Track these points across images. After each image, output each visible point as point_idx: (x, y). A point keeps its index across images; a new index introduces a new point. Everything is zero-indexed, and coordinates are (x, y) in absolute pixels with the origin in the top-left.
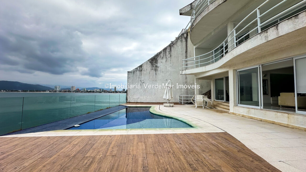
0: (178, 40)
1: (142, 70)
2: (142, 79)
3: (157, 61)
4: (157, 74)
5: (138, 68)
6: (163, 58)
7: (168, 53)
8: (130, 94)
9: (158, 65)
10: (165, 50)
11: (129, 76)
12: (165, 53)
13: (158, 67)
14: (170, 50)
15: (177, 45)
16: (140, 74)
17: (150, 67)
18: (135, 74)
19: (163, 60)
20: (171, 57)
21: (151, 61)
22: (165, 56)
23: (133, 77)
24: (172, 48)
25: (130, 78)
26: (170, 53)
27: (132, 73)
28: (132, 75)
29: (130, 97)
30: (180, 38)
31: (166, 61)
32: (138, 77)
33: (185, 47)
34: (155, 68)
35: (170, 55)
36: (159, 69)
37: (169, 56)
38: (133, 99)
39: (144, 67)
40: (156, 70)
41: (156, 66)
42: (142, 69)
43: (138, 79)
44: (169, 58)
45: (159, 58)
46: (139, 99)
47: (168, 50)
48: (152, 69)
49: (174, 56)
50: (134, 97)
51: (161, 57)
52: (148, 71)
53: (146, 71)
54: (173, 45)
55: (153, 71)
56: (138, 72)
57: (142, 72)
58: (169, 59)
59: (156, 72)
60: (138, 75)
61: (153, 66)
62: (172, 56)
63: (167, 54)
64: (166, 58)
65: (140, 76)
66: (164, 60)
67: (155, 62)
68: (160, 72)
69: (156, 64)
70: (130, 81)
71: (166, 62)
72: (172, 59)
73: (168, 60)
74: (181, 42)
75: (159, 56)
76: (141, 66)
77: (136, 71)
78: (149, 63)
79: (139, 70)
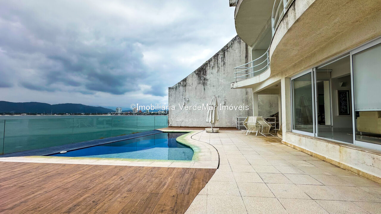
0: (235, 41)
1: (186, 85)
2: (187, 96)
3: (206, 72)
4: (205, 89)
5: (182, 83)
6: (214, 67)
7: (221, 61)
8: (172, 116)
9: (208, 77)
10: (216, 56)
11: (170, 94)
12: (216, 61)
13: (207, 80)
14: (223, 57)
15: (233, 48)
16: (184, 91)
17: (197, 81)
18: (177, 90)
19: (214, 70)
20: (225, 65)
22: (216, 65)
23: (175, 94)
24: (226, 53)
25: (171, 95)
26: (224, 59)
27: (174, 89)
28: (174, 92)
29: (173, 120)
30: (237, 38)
31: (218, 71)
33: (245, 49)
34: (203, 81)
35: (223, 63)
36: (208, 83)
37: (223, 65)
39: (189, 81)
40: (204, 84)
41: (205, 79)
43: (181, 97)
45: (208, 68)
46: (183, 123)
47: (220, 56)
48: (200, 83)
49: (229, 63)
50: (177, 120)
51: (211, 67)
52: (194, 86)
54: (227, 49)
55: (200, 85)
56: (181, 88)
57: (187, 87)
58: (223, 68)
59: (204, 87)
60: (182, 92)
61: (201, 79)
62: (226, 63)
64: (218, 67)
65: (184, 93)
66: (215, 70)
67: (203, 74)
68: (210, 87)
69: (204, 76)
70: (172, 99)
71: (217, 72)
72: (226, 68)
73: (220, 70)
74: (239, 44)
75: (209, 65)
76: (185, 80)
77: (179, 86)
78: (196, 76)
79: (183, 85)
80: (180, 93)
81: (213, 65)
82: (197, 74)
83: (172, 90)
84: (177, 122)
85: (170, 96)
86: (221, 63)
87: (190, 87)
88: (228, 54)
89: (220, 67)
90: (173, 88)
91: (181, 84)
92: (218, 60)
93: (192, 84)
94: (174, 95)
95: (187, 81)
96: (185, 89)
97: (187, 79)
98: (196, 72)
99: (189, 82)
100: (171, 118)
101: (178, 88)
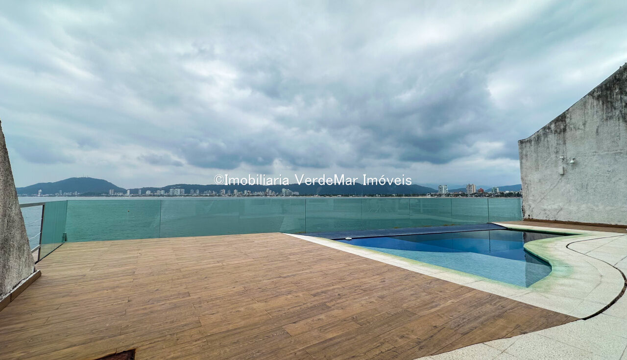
1: (565, 130)
2: (569, 155)
5: (553, 126)
8: (531, 198)
11: (524, 152)
16: (561, 142)
17: (600, 113)
18: (541, 144)
21: (599, 93)
23: (536, 152)
25: (526, 155)
27: (533, 142)
28: (533, 148)
29: (533, 206)
32: (553, 150)
34: (621, 111)
38: (543, 212)
39: (575, 119)
42: (565, 126)
43: (553, 156)
46: (562, 212)
48: (611, 118)
50: (545, 207)
52: (591, 127)
53: (582, 127)
55: (611, 123)
56: (552, 138)
57: (568, 133)
60: (555, 145)
61: (612, 106)
65: (561, 147)
70: (528, 164)
76: (562, 118)
77: (544, 134)
78: (595, 103)
79: (556, 131)
80: (548, 148)
82: (598, 98)
83: (528, 144)
84: (545, 210)
85: (524, 157)
87: (578, 133)
90: (530, 141)
91: (549, 128)
93: (584, 124)
94: (534, 155)
95: (568, 120)
96: (564, 137)
97: (568, 116)
98: (596, 94)
99: (573, 121)
100: (528, 202)
101: (543, 139)
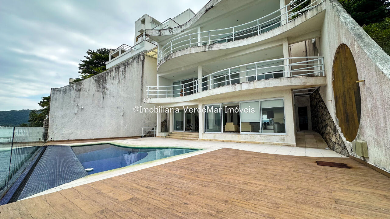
0: (134, 60)
1: (80, 90)
2: (81, 103)
3: (106, 81)
4: (105, 98)
5: (74, 86)
6: (115, 78)
7: (121, 74)
8: (55, 127)
9: (108, 86)
10: (117, 68)
12: (117, 72)
13: (107, 89)
14: (123, 70)
15: (132, 66)
16: (77, 96)
17: (95, 88)
18: (67, 94)
19: (114, 80)
20: (125, 79)
21: (96, 78)
22: (117, 76)
23: (63, 98)
24: (126, 68)
25: (56, 99)
26: (124, 73)
27: (62, 92)
28: (61, 95)
29: (55, 132)
30: (136, 59)
31: (119, 82)
32: (73, 99)
33: (141, 70)
34: (102, 90)
35: (123, 76)
36: (108, 92)
37: (123, 78)
38: (62, 136)
40: (103, 93)
41: (104, 88)
42: (81, 88)
43: (72, 103)
44: (122, 79)
45: (109, 77)
46: (72, 135)
47: (121, 69)
48: (98, 91)
49: (128, 78)
50: (63, 132)
51: (112, 77)
52: (91, 93)
53: (88, 91)
54: (128, 65)
55: (99, 93)
56: (73, 93)
57: (82, 93)
58: (123, 81)
59: (103, 95)
60: (74, 97)
61: (100, 86)
62: (126, 78)
63: (119, 74)
64: (118, 79)
65: (77, 99)
66: (116, 82)
67: (103, 82)
68: (109, 97)
69: (104, 85)
71: (118, 84)
72: (126, 81)
73: (121, 82)
74: (137, 64)
75: (109, 75)
76: (79, 84)
77: (69, 89)
78: (94, 82)
79: (76, 89)
80: (70, 97)
81: (113, 76)
83: (58, 93)
84: (63, 134)
85: (54, 100)
86: (121, 76)
87: (86, 94)
88: (128, 69)
89: (121, 79)
90: (60, 90)
91: (72, 87)
92: (119, 72)
93: (89, 90)
94: (61, 100)
95: (82, 86)
96: (79, 94)
97: (83, 83)
99: (85, 87)
101: (68, 92)
